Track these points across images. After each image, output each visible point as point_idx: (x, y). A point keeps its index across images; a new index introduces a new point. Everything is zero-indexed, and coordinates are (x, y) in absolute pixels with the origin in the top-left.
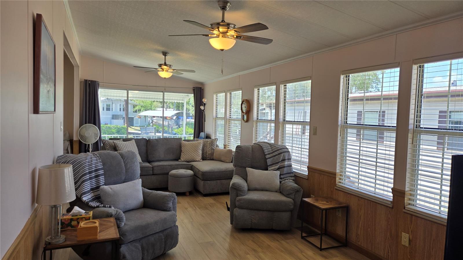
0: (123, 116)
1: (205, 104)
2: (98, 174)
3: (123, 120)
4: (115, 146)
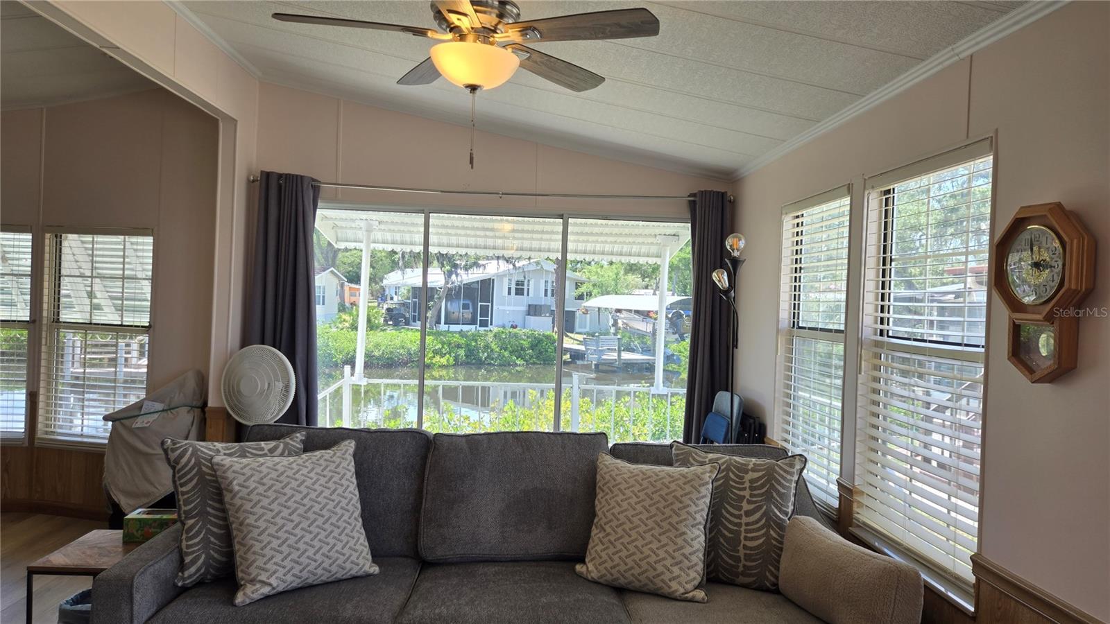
0: (552, 309)
1: (736, 262)
3: (551, 318)
4: (217, 482)
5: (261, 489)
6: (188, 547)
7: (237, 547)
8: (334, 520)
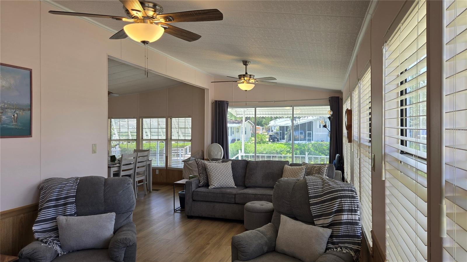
2: (67, 201)
4: (205, 167)
5: (213, 168)
6: (201, 179)
7: (209, 179)
8: (227, 176)
